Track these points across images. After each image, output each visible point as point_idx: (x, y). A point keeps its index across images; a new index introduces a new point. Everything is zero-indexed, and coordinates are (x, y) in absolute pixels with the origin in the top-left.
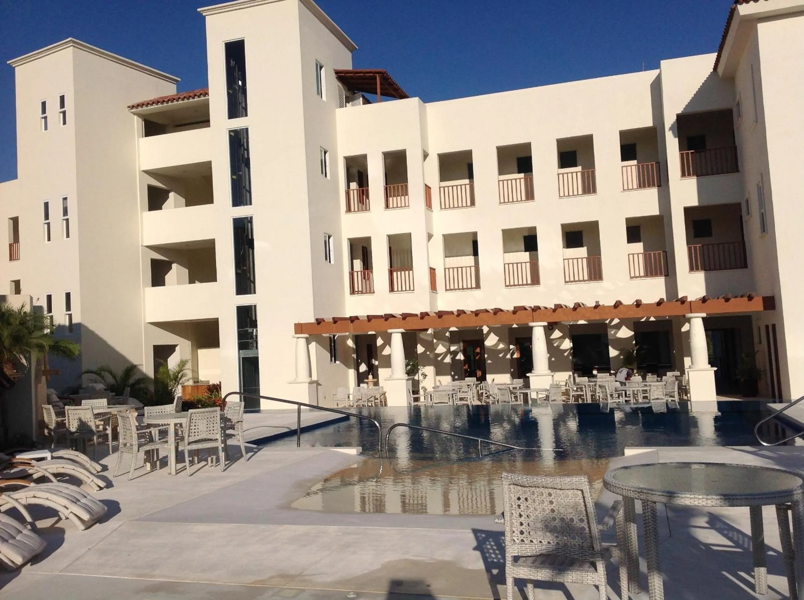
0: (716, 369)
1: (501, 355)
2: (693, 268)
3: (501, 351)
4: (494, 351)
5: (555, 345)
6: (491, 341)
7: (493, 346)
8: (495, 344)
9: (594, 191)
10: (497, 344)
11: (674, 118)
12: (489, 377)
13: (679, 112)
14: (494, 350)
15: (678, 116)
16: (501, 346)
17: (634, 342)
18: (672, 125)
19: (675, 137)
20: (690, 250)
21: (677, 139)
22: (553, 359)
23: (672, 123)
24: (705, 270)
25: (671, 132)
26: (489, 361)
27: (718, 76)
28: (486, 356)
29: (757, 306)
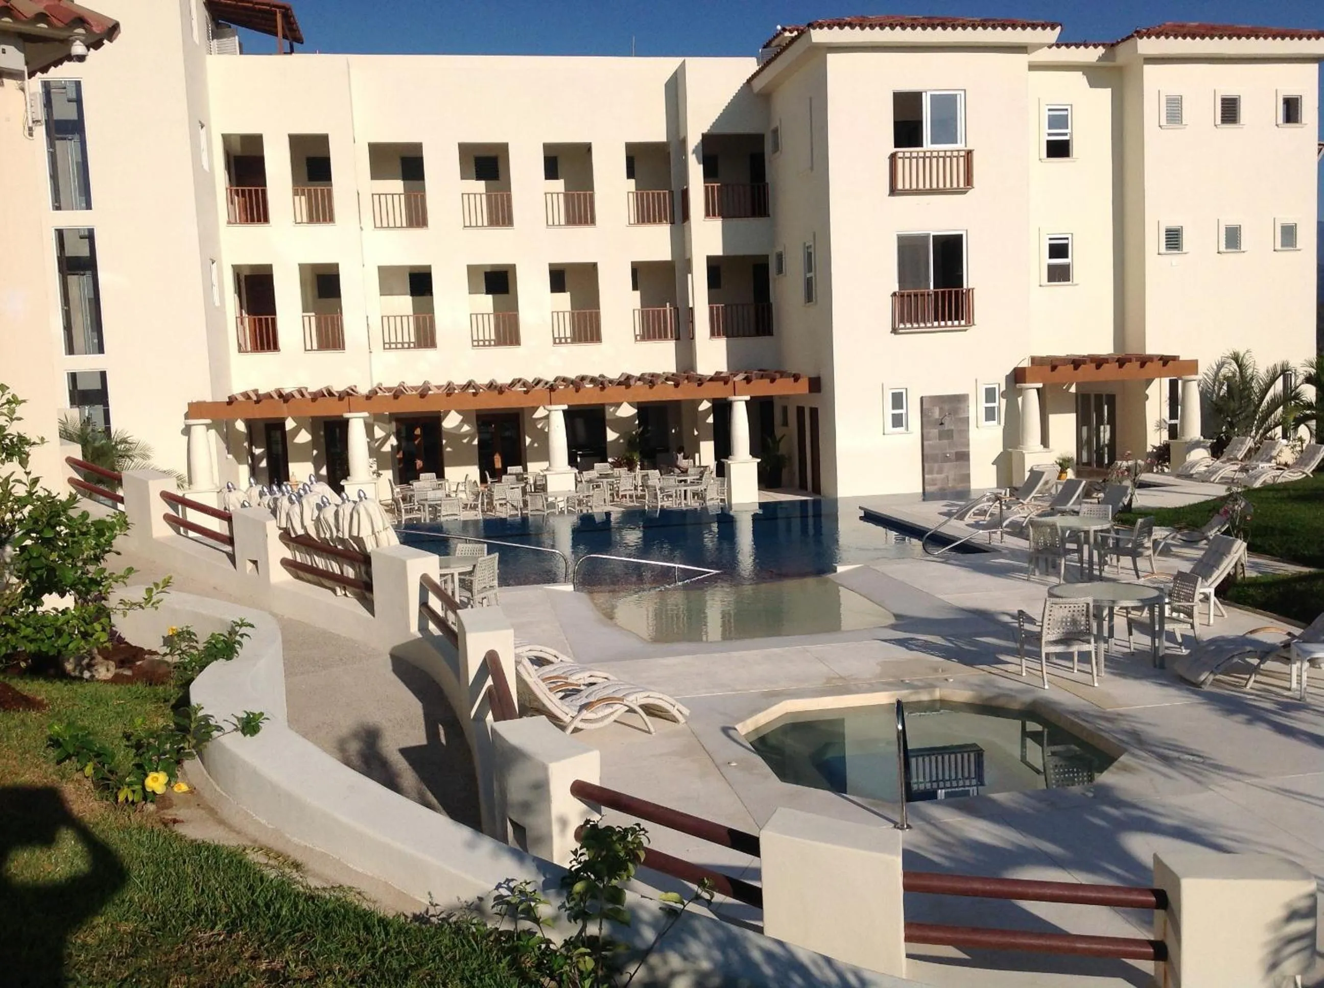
0: (759, 460)
1: (465, 441)
2: (714, 333)
3: (465, 435)
4: (455, 436)
5: (539, 426)
6: (451, 421)
7: (454, 428)
8: (457, 426)
9: (593, 222)
10: (460, 426)
11: (699, 138)
12: (449, 471)
13: (705, 131)
14: (455, 434)
15: (704, 136)
16: (466, 428)
17: (637, 422)
18: (696, 147)
19: (699, 163)
20: (711, 309)
21: (701, 166)
22: (536, 445)
23: (696, 144)
24: (727, 337)
25: (694, 156)
26: (449, 449)
27: (752, 90)
28: (444, 442)
29: (802, 387)
